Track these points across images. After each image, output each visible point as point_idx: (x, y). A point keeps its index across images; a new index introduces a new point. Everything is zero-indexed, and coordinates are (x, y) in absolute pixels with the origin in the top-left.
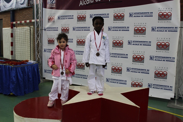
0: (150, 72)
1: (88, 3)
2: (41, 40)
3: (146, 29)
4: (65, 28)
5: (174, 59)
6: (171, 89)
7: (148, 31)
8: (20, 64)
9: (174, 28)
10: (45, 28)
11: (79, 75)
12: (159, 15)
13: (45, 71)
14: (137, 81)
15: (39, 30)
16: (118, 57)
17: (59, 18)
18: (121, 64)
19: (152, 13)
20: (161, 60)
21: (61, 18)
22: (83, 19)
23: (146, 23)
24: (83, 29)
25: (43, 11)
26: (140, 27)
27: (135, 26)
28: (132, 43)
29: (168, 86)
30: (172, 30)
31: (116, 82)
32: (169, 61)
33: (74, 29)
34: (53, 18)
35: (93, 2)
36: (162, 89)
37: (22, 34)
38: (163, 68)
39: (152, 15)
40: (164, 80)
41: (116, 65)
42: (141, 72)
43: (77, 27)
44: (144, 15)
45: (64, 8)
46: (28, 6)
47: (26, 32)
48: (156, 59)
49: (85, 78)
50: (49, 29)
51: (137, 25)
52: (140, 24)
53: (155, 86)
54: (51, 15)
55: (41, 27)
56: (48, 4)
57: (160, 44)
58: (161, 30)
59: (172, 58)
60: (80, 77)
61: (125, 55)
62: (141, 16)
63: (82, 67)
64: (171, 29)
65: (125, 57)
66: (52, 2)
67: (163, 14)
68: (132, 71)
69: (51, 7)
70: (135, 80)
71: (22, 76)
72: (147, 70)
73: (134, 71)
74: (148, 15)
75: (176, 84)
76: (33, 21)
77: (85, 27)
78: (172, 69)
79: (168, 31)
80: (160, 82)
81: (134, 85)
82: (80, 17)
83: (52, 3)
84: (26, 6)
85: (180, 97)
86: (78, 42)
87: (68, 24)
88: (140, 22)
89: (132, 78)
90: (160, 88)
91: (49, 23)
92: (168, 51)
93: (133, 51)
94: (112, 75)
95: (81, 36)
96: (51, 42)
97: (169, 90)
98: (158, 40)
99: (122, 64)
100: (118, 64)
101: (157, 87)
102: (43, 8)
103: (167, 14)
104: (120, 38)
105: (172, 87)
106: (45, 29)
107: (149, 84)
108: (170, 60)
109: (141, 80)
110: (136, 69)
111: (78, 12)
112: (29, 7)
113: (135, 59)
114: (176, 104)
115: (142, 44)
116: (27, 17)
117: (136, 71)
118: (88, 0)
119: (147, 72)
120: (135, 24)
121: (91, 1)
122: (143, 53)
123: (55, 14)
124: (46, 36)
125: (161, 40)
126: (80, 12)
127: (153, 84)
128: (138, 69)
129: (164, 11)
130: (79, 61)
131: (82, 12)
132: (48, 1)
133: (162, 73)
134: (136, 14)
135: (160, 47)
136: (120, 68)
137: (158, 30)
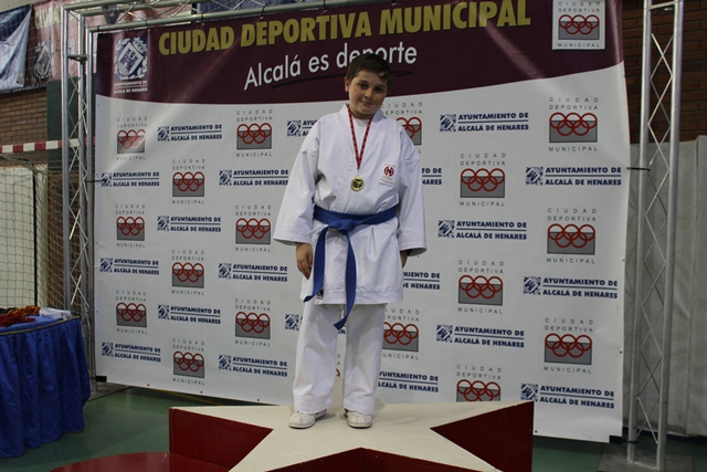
0: (526, 340)
1: (281, 77)
2: (86, 223)
3: (504, 177)
4: (188, 177)
5: (613, 286)
6: (611, 402)
7: (515, 181)
8: (7, 325)
9: (609, 172)
10: (107, 176)
11: (246, 360)
12: (551, 124)
14: (480, 376)
15: (81, 182)
18: (413, 312)
19: (526, 115)
20: (568, 293)
21: (170, 136)
22: (259, 138)
23: (504, 155)
24: (263, 180)
25: (97, 108)
26: (484, 167)
27: (462, 164)
28: (455, 232)
29: (599, 392)
30: (603, 179)
31: (398, 383)
32: (597, 294)
33: (223, 178)
35: (299, 72)
36: (576, 402)
37: (2, 197)
38: (577, 324)
39: (525, 123)
40: (582, 367)
41: (394, 318)
42: (491, 343)
43: (238, 170)
44: (496, 125)
45: (185, 96)
46: (27, 83)
47: (18, 189)
48: (547, 289)
49: (272, 373)
50: (124, 178)
51: (473, 163)
52: (482, 159)
53: (550, 391)
54: (131, 122)
55: (88, 173)
56: (119, 81)
57: (559, 233)
58: (563, 178)
59: (606, 282)
60: (253, 368)
61: (430, 278)
62: (484, 128)
63: (258, 328)
64: (598, 173)
65: (428, 283)
66: (135, 73)
67: (566, 118)
68: (459, 337)
69: (128, 91)
70: (472, 372)
71: (16, 373)
72: (517, 333)
73: (467, 337)
74: (512, 124)
75: (626, 381)
76: (51, 145)
77: (269, 172)
78: (608, 326)
79: (589, 182)
80: (568, 375)
81: (467, 393)
82: (249, 130)
83: (133, 77)
84: (19, 85)
85: (643, 432)
86: (242, 231)
87: (200, 161)
88: (484, 149)
89: (458, 367)
90: (568, 402)
91: (121, 155)
92: (590, 257)
93: (460, 262)
95: (253, 207)
96: (130, 229)
97: (603, 405)
98: (552, 215)
99: (417, 312)
100: (401, 311)
102: (97, 96)
103: (581, 118)
105: (612, 394)
106: (105, 180)
107: (524, 386)
108: (600, 291)
109: (495, 372)
110: (472, 330)
111: (241, 113)
112: (29, 88)
113: (467, 290)
114: (630, 461)
115: (494, 233)
116: (19, 128)
117: (475, 339)
118: (281, 68)
119: (516, 341)
120: (462, 156)
121: (289, 69)
122: (497, 267)
123: (146, 118)
124: (110, 205)
125: (564, 215)
126: (247, 113)
127: (540, 387)
128: (481, 330)
129: (569, 107)
130: (247, 305)
131: (257, 112)
132: (119, 69)
133: (571, 340)
134: (467, 120)
135: (559, 241)
136: (409, 329)
137: (550, 178)
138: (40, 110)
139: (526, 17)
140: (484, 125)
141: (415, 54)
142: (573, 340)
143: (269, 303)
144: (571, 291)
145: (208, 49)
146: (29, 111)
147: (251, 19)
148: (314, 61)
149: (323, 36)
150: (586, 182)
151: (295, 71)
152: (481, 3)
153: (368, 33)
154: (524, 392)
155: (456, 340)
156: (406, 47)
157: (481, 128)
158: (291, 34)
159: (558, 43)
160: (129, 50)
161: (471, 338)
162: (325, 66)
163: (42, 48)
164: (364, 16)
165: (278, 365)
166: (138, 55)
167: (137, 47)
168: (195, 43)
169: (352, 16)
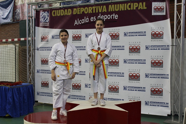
0: (146, 90)
1: (84, 22)
2: (33, 60)
3: (140, 48)
5: (168, 76)
6: (168, 106)
7: (143, 49)
9: (166, 47)
10: (38, 48)
11: (75, 96)
12: (152, 34)
13: (38, 94)
14: (134, 99)
15: (31, 49)
16: (115, 76)
17: (53, 37)
18: (117, 83)
19: (145, 32)
20: (156, 78)
21: (55, 37)
22: (78, 38)
23: (140, 42)
24: (79, 49)
25: (36, 30)
26: (135, 45)
27: (129, 44)
29: (165, 103)
30: (165, 48)
32: (164, 78)
34: (46, 38)
35: (88, 21)
36: (159, 106)
37: (5, 53)
38: (159, 85)
39: (145, 34)
40: (160, 97)
41: (113, 84)
42: (137, 90)
44: (138, 35)
45: (59, 27)
47: (11, 51)
48: (151, 76)
49: (81, 99)
50: (43, 48)
51: (132, 44)
52: (134, 43)
53: (152, 103)
54: (45, 34)
55: (34, 47)
56: (41, 23)
57: (154, 62)
58: (155, 48)
59: (166, 75)
60: (76, 98)
63: (78, 87)
64: (163, 47)
65: (121, 75)
67: (155, 33)
68: (129, 89)
69: (44, 25)
70: (132, 98)
71: (18, 97)
72: (144, 88)
76: (22, 39)
77: (81, 47)
78: (166, 86)
79: (161, 49)
80: (157, 99)
82: (75, 36)
83: (45, 22)
88: (135, 41)
89: (129, 97)
90: (157, 106)
92: (162, 68)
93: (129, 70)
94: (109, 94)
96: (44, 62)
97: (166, 106)
98: (152, 58)
99: (118, 83)
100: (114, 82)
101: (154, 104)
102: (36, 27)
103: (159, 33)
104: (116, 57)
105: (168, 104)
106: (38, 49)
107: (146, 101)
109: (138, 98)
110: (132, 87)
111: (73, 31)
112: (14, 22)
113: (131, 77)
114: (173, 121)
115: (137, 62)
116: (10, 33)
117: (133, 89)
118: (84, 20)
119: (143, 90)
120: (129, 43)
121: (86, 20)
122: (138, 71)
123: (49, 33)
124: (39, 55)
125: (155, 58)
126: (75, 31)
127: (150, 102)
128: (134, 87)
129: (156, 30)
130: (75, 81)
131: (77, 31)
132: (41, 20)
133: (157, 90)
134: (131, 33)
135: (154, 64)
136: (117, 87)
137: (151, 48)
138: (16, 28)
139: (145, 7)
140: (135, 35)
141: (117, 16)
142: (158, 90)
143: (81, 81)
144: (157, 77)
145: (65, 15)
146: (13, 29)
147: (76, 7)
148: (92, 18)
149: (94, 12)
150: (160, 49)
151: (87, 20)
152: (134, 3)
153: (106, 11)
154: (146, 103)
155: (128, 90)
156: (115, 15)
157: (134, 36)
158: (86, 11)
159: (153, 14)
160: (44, 15)
161: (132, 89)
162: (95, 19)
163: (17, 11)
164: (105, 7)
165: (83, 97)
166: (46, 16)
167: (46, 14)
168: (61, 13)
169: (102, 7)
